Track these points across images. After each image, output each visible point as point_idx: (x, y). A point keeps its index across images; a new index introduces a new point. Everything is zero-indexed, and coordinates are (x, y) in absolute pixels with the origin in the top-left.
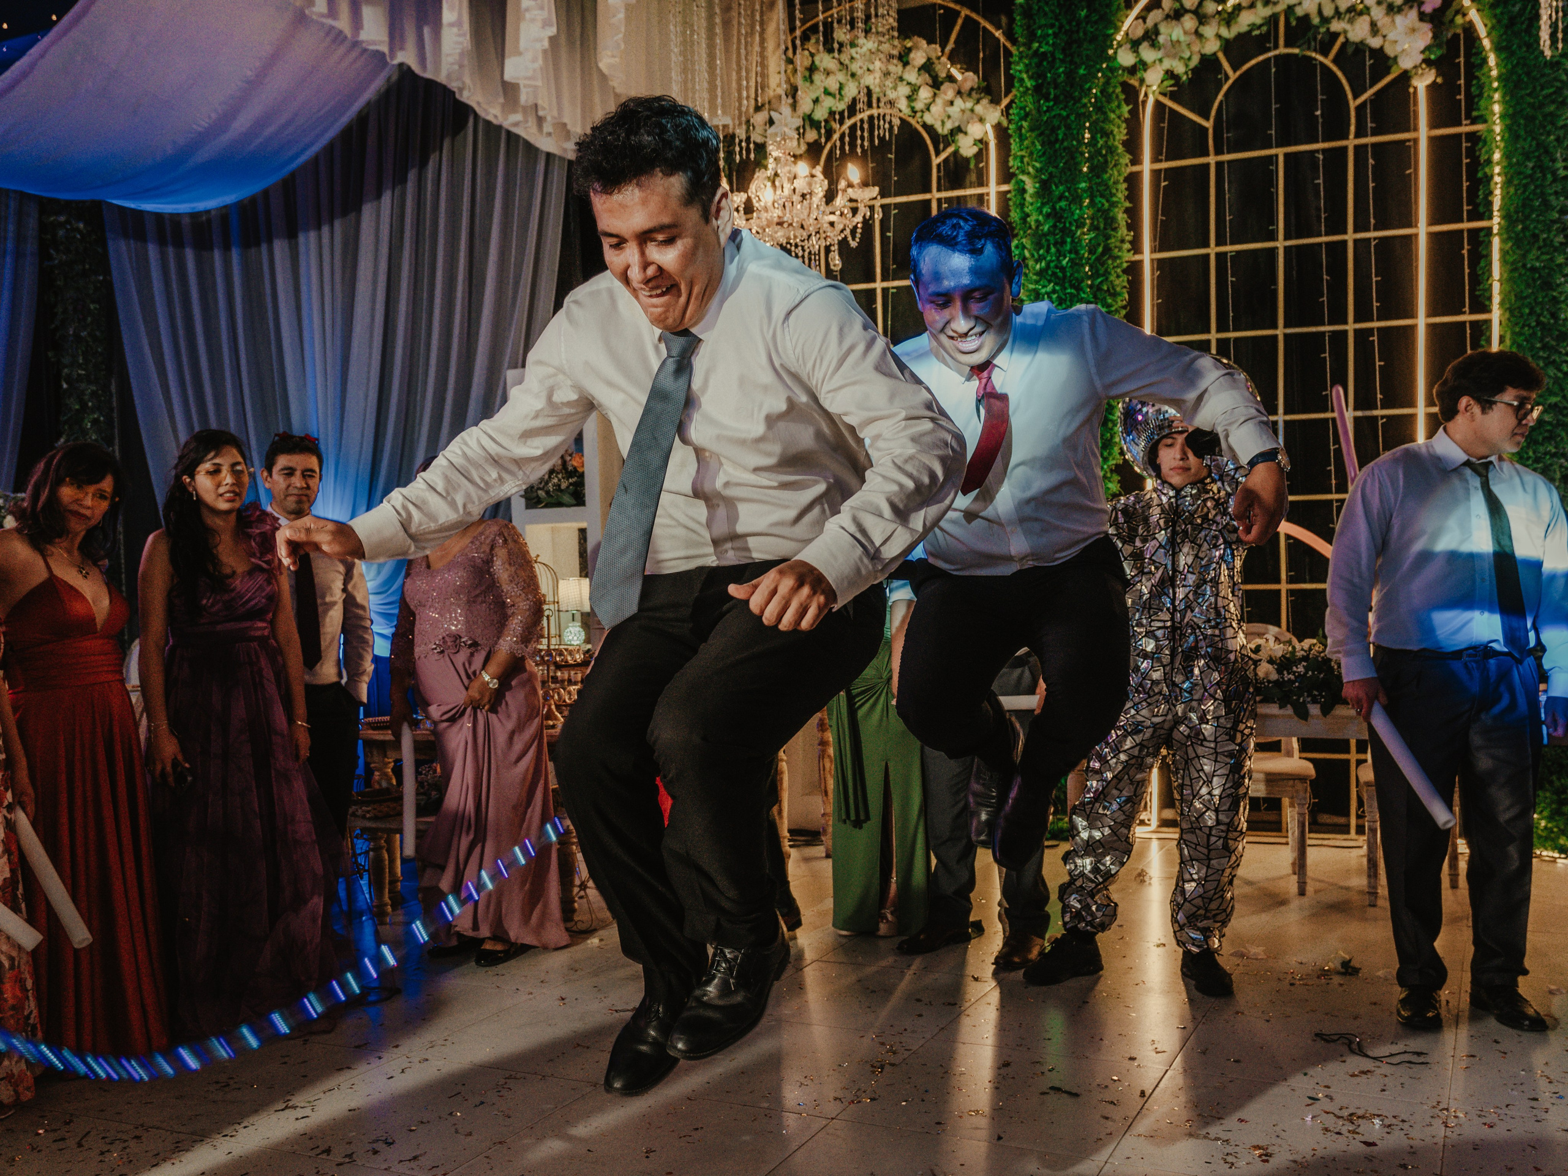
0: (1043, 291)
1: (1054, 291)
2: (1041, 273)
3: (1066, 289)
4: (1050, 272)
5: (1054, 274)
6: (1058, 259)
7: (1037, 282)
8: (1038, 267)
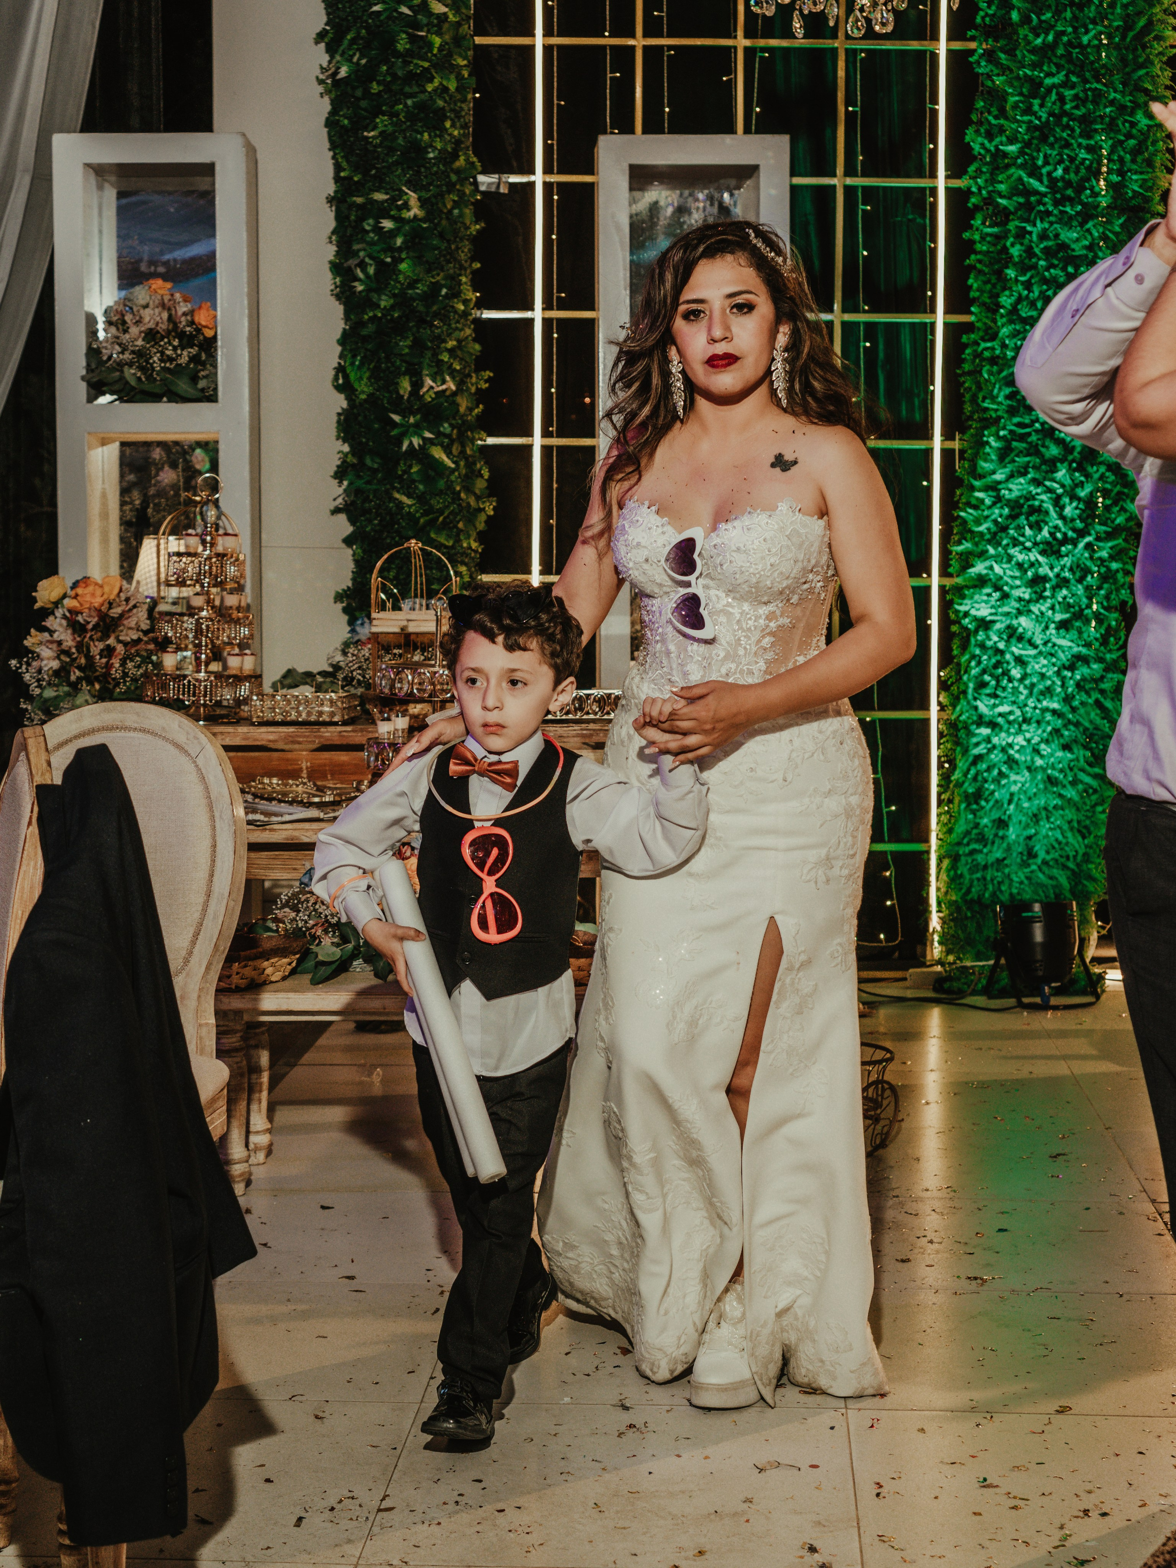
0: (1048, 81)
1: (1066, 84)
2: (1046, 51)
3: (1085, 81)
4: (1060, 51)
5: (1068, 56)
6: (1075, 29)
7: (1034, 66)
8: (1039, 41)
